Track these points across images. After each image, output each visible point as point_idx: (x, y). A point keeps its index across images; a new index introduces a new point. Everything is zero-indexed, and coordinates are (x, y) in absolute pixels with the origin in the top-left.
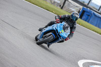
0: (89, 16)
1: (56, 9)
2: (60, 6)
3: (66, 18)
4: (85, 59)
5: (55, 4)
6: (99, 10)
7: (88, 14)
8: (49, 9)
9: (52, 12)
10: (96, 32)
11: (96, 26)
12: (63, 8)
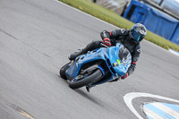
0: (142, 14)
3: (122, 35)
4: (136, 91)
6: (160, 5)
7: (141, 11)
10: (155, 43)
11: (155, 32)
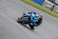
1: (48, 11)
2: (51, 9)
5: (48, 8)
8: (44, 11)
9: (46, 13)
12: (53, 10)
